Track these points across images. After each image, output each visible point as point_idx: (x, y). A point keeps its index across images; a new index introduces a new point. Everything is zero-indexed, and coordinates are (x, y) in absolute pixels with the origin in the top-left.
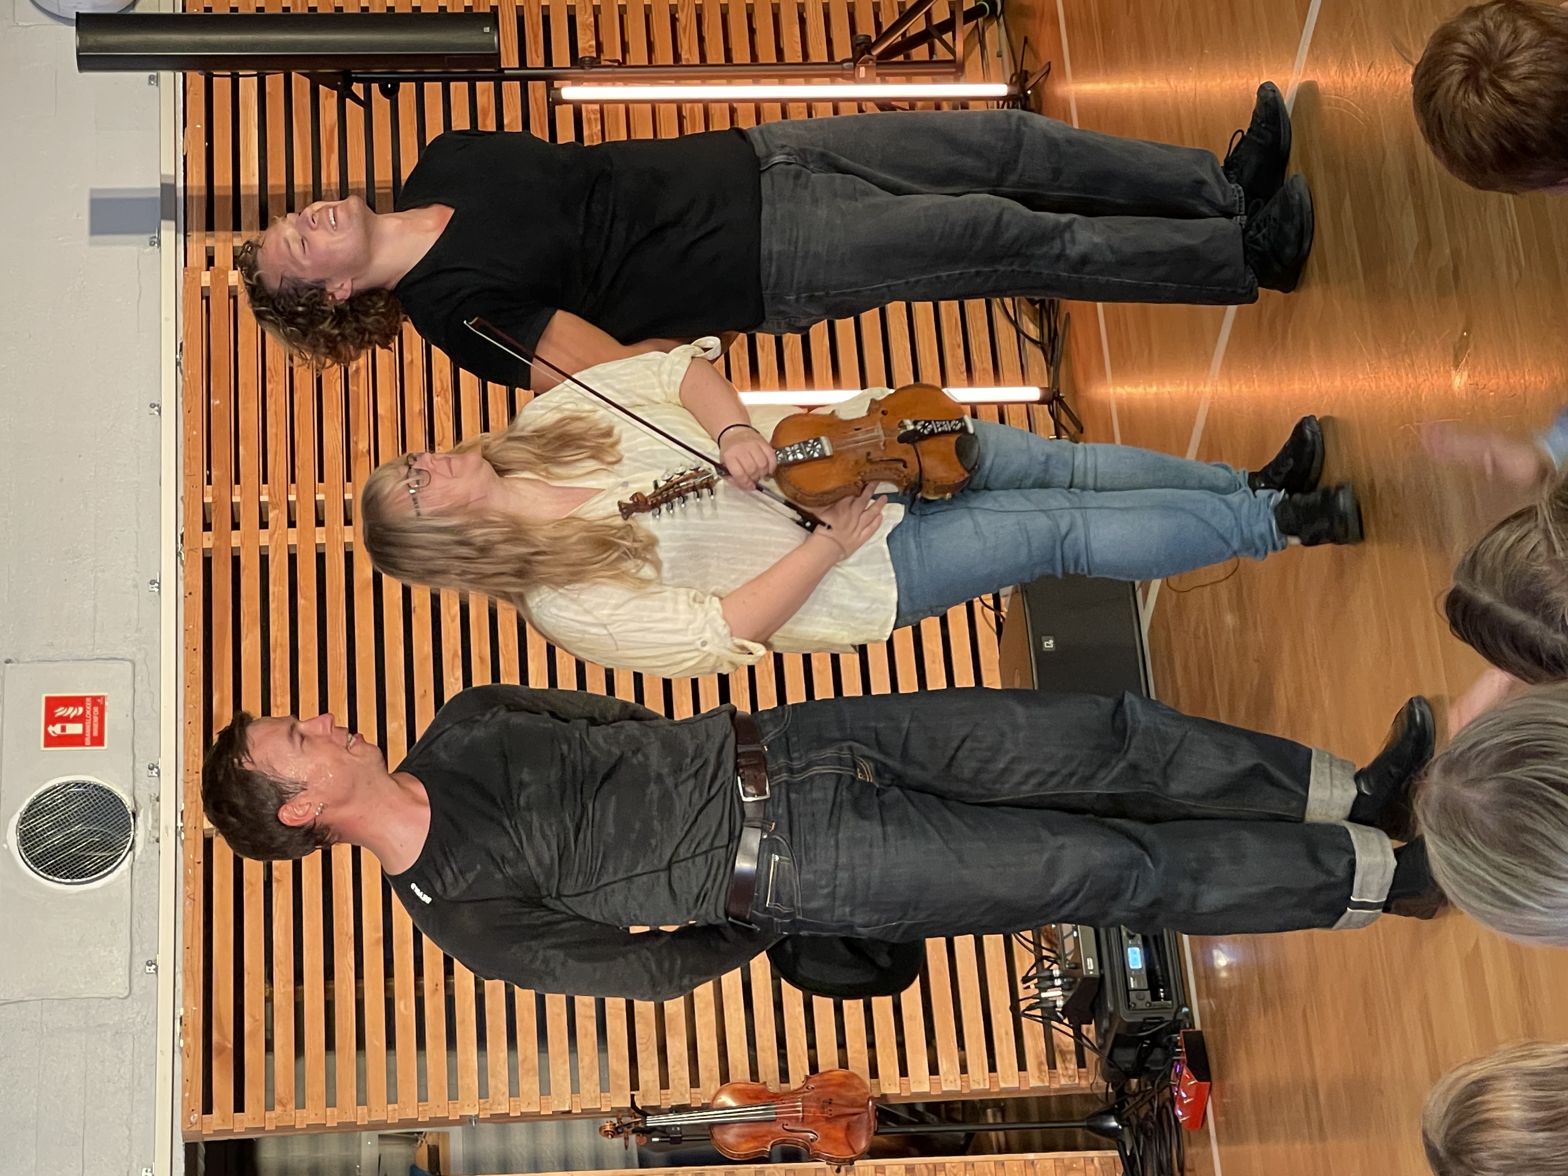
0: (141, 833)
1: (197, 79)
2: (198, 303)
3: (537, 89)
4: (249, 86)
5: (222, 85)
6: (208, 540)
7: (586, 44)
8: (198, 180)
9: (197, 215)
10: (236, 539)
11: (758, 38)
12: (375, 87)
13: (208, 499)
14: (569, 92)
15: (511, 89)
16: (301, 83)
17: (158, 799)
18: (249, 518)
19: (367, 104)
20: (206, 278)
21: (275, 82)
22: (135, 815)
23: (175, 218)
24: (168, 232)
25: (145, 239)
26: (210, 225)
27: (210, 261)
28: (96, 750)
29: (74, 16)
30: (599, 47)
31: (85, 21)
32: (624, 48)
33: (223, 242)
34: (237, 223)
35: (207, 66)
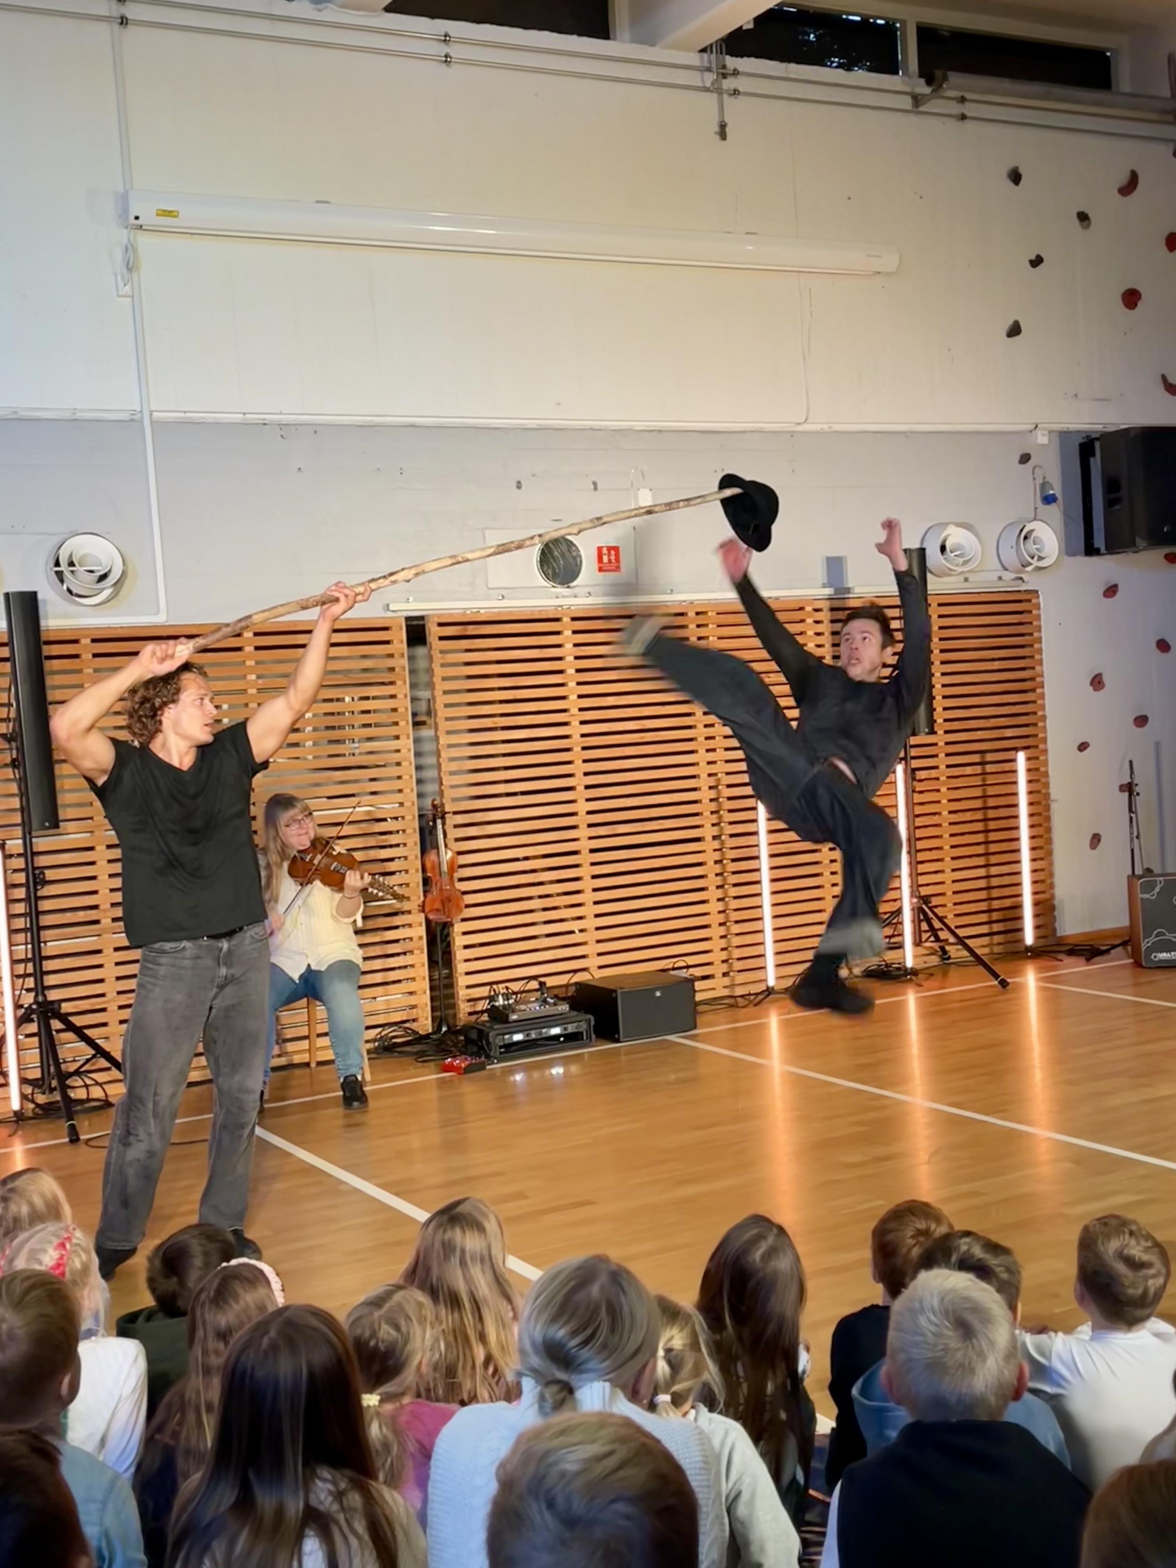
0: (561, 590)
2: (798, 606)
6: (691, 614)
7: (922, 775)
9: (837, 604)
10: (693, 626)
11: (928, 853)
13: (710, 614)
17: (576, 597)
20: (809, 609)
22: (568, 587)
23: (835, 594)
24: (829, 591)
25: (825, 581)
26: (832, 609)
27: (816, 610)
28: (597, 568)
29: (924, 546)
30: (921, 781)
31: (922, 551)
32: (921, 792)
33: (825, 616)
34: (832, 621)
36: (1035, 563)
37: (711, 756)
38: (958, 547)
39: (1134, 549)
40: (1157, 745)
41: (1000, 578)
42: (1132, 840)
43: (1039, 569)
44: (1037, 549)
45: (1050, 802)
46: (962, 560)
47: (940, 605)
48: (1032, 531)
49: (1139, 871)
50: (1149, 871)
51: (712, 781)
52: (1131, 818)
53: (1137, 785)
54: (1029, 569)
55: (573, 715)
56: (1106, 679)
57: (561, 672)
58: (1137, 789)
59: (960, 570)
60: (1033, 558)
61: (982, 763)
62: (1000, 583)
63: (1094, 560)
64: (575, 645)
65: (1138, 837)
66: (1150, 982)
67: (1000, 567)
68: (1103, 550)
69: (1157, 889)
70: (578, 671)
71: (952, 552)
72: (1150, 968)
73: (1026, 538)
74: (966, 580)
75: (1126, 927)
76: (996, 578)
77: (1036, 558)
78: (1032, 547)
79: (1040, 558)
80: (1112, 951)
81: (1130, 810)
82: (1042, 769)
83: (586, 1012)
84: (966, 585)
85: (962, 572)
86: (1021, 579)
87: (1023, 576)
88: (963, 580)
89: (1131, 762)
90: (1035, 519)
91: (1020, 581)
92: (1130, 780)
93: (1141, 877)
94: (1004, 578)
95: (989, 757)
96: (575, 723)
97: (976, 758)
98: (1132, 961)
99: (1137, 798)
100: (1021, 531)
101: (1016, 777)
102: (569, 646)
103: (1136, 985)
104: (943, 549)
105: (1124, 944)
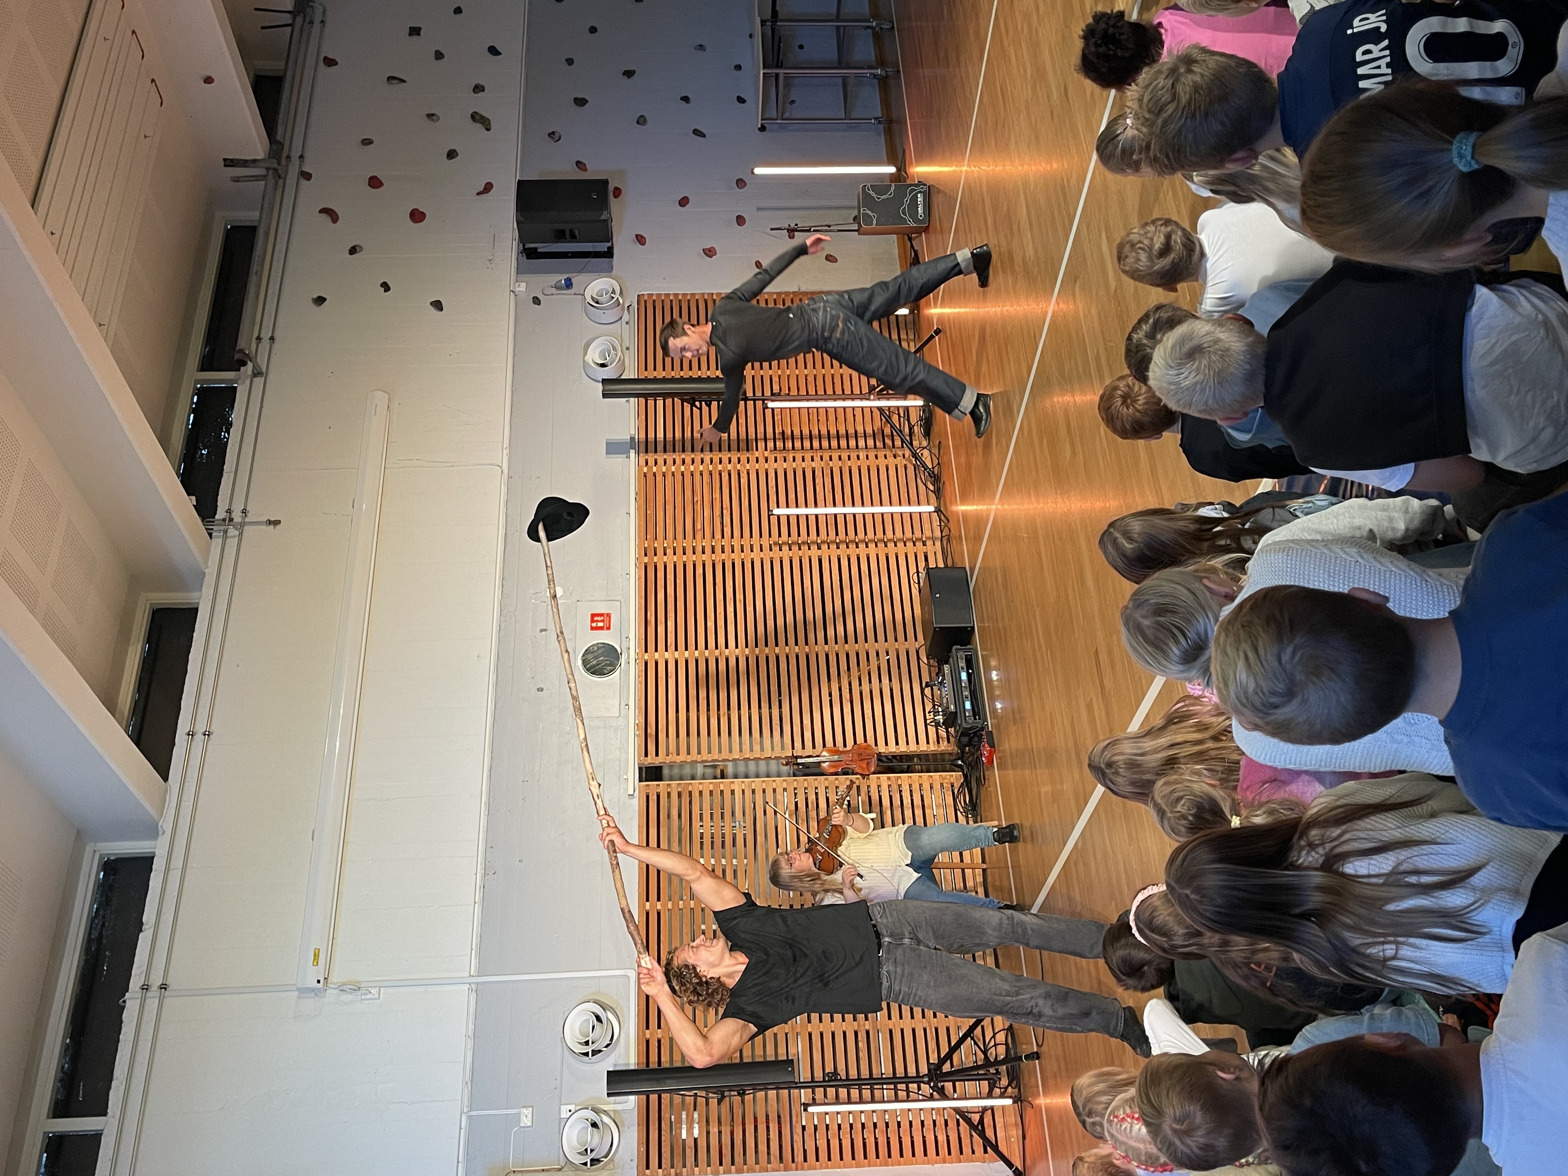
0: (623, 660)
1: (642, 400)
2: (642, 478)
3: (759, 404)
4: (660, 403)
5: (651, 402)
6: (646, 560)
7: (776, 389)
8: (642, 436)
9: (642, 447)
10: (655, 559)
11: (836, 385)
12: (703, 403)
13: (646, 546)
14: (771, 405)
15: (750, 404)
16: (678, 401)
17: (629, 648)
18: (660, 552)
19: (700, 409)
20: (645, 470)
21: (669, 401)
22: (621, 654)
23: (635, 449)
24: (632, 453)
25: (625, 456)
26: (647, 452)
27: (647, 464)
28: (608, 631)
29: (601, 380)
30: (781, 390)
31: (604, 381)
32: (789, 389)
33: (651, 458)
34: (656, 451)
35: (646, 396)
36: (617, 296)
37: (756, 548)
38: (602, 355)
39: (610, 221)
40: (759, 209)
43: (621, 293)
44: (606, 294)
46: (612, 352)
47: (646, 369)
48: (592, 297)
49: (855, 226)
50: (856, 220)
51: (776, 549)
53: (789, 225)
54: (621, 301)
55: (721, 654)
56: (707, 246)
57: (686, 662)
58: (793, 225)
59: (620, 353)
60: (613, 298)
62: (631, 323)
63: (616, 251)
64: (666, 650)
65: (830, 226)
66: (940, 222)
67: (619, 323)
68: (609, 244)
69: (869, 212)
70: (686, 649)
71: (606, 359)
72: (929, 221)
73: (597, 303)
74: (628, 349)
75: (897, 237)
76: (628, 326)
77: (613, 295)
78: (605, 298)
79: (614, 292)
80: (916, 248)
83: (950, 651)
84: (632, 349)
85: (622, 351)
86: (628, 307)
87: (626, 306)
88: (628, 352)
89: (772, 229)
90: (583, 295)
91: (630, 308)
92: (786, 231)
93: (859, 224)
94: (627, 320)
98: (923, 234)
99: (799, 226)
100: (592, 305)
102: (667, 655)
103: (942, 230)
104: (603, 365)
105: (910, 239)
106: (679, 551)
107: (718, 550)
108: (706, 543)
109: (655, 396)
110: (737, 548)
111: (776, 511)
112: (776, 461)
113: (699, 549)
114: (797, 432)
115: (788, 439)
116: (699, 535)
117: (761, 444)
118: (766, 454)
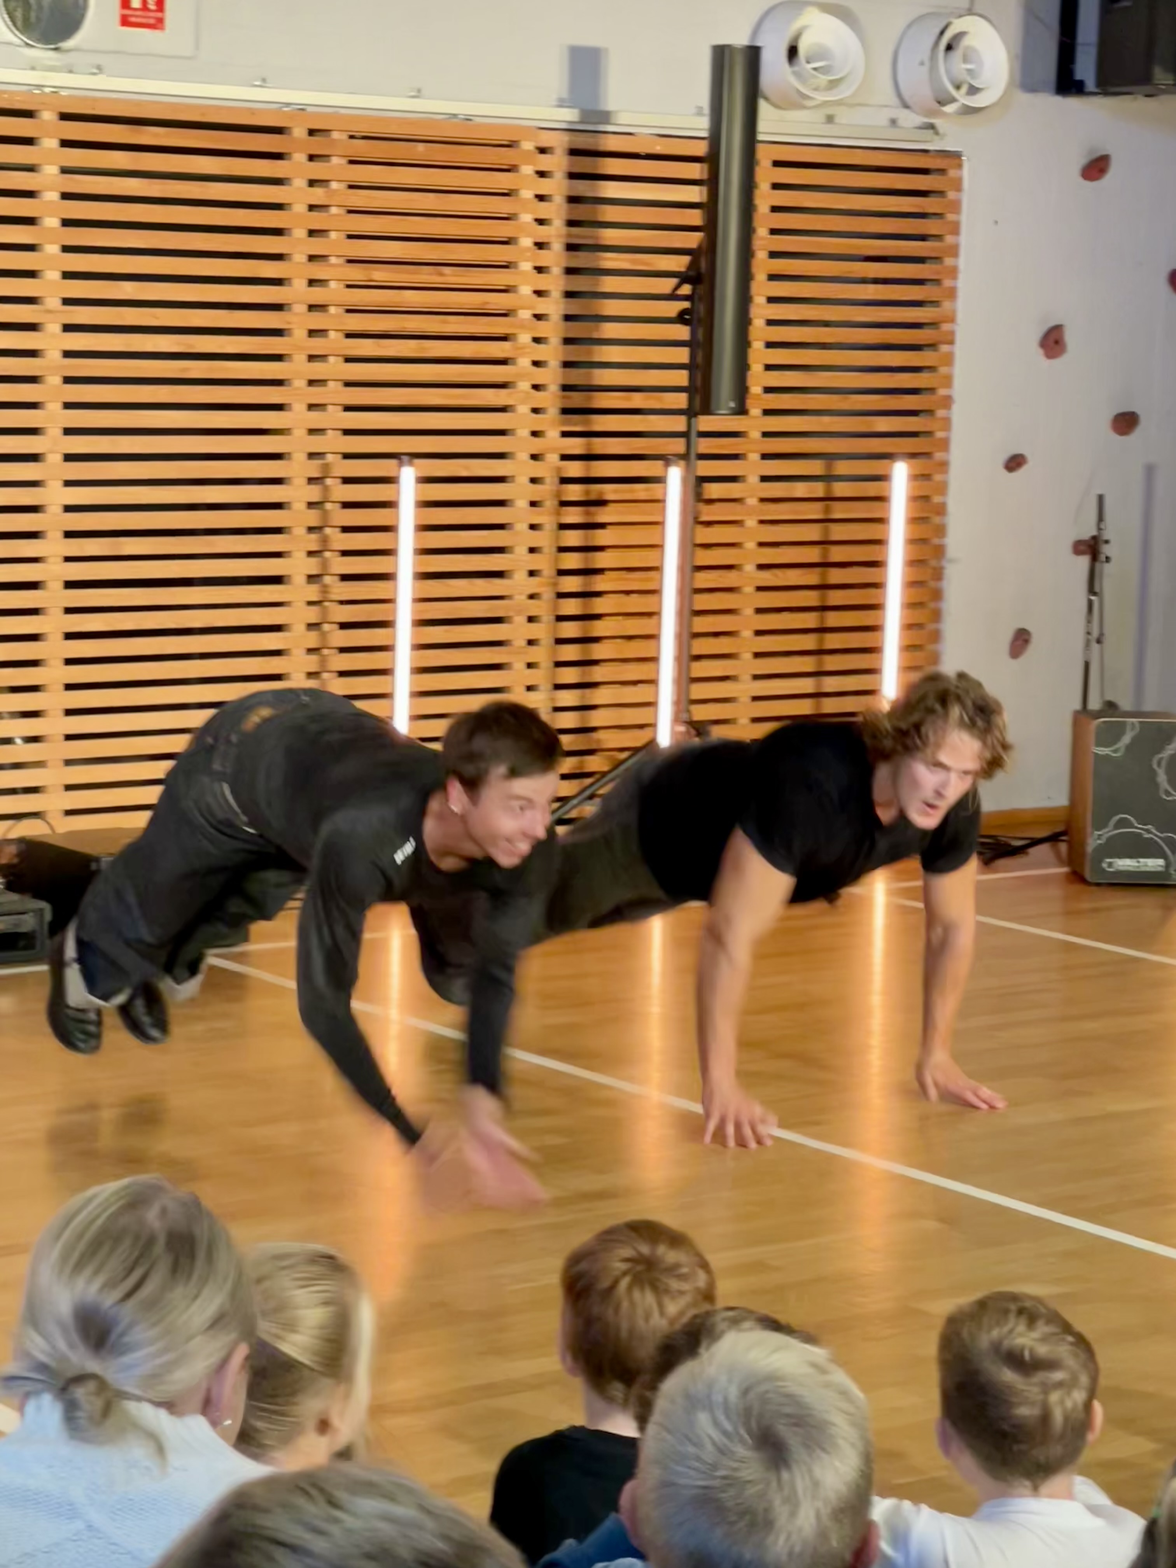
0: (41, 54)
1: (701, 149)
2: (505, 138)
3: (678, 446)
4: (695, 194)
5: (695, 171)
6: (299, 132)
7: (714, 490)
8: (612, 144)
9: (583, 142)
10: (300, 157)
11: (711, 640)
12: (686, 305)
13: (335, 135)
14: (675, 475)
15: (679, 424)
16: (693, 240)
17: (71, 72)
18: (318, 170)
19: (672, 297)
20: (528, 146)
21: (695, 217)
22: (56, 49)
23: (581, 122)
24: (569, 115)
25: (565, 94)
26: (574, 152)
27: (542, 151)
28: (117, 19)
29: (758, 44)
30: (710, 501)
31: (753, 54)
32: (709, 524)
33: (558, 163)
34: (572, 176)
35: (712, 159)
36: (963, 98)
37: (316, 419)
38: (820, 53)
39: (1147, 89)
40: (1150, 471)
41: (893, 122)
42: (1088, 644)
43: (969, 111)
44: (969, 71)
45: (944, 563)
46: (823, 79)
47: (777, 164)
48: (959, 36)
49: (1094, 704)
50: (1110, 707)
51: (313, 469)
52: (1090, 604)
53: (1107, 542)
54: (949, 109)
55: (49, 311)
56: (1070, 338)
57: (29, 221)
58: (1106, 550)
59: (820, 97)
60: (958, 87)
61: (828, 478)
62: (892, 133)
63: (1072, 103)
64: (65, 171)
65: (1099, 641)
66: (1095, 910)
67: (895, 101)
68: (1090, 85)
69: (1127, 739)
70: (67, 223)
71: (808, 62)
72: (1098, 885)
73: (949, 48)
74: (830, 119)
75: (1064, 807)
76: (885, 122)
77: (964, 89)
78: (958, 65)
79: (973, 90)
80: (1032, 851)
81: (1092, 590)
82: (937, 499)
84: (829, 129)
85: (825, 104)
86: (932, 127)
87: (937, 121)
88: (823, 119)
89: (1101, 499)
90: (970, 12)
91: (931, 132)
92: (1094, 532)
93: (1097, 715)
94: (901, 122)
95: (842, 468)
96: (53, 328)
97: (815, 467)
98: (1065, 870)
99: (1106, 566)
100: (942, 33)
101: (888, 510)
102: (51, 170)
103: (1069, 913)
104: (793, 52)
105: (1053, 839)
106: (317, 221)
107: (317, 321)
108: (335, 291)
109: (712, 182)
110: (318, 370)
111: (408, 475)
112: (533, 481)
113: (318, 271)
114: (601, 537)
115: (588, 514)
116: (357, 274)
117: (576, 446)
118: (553, 458)
